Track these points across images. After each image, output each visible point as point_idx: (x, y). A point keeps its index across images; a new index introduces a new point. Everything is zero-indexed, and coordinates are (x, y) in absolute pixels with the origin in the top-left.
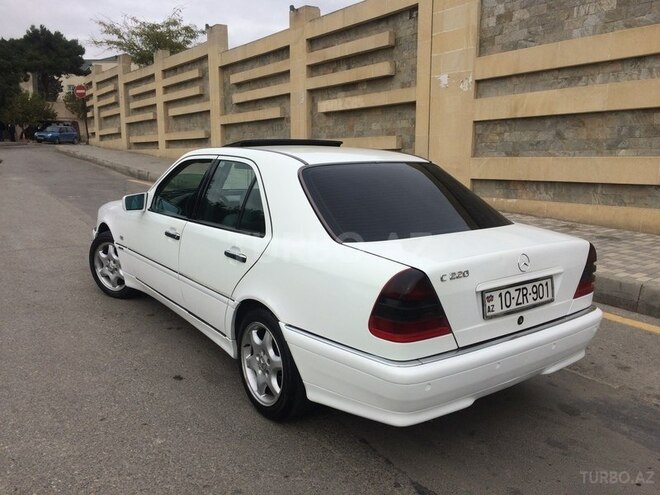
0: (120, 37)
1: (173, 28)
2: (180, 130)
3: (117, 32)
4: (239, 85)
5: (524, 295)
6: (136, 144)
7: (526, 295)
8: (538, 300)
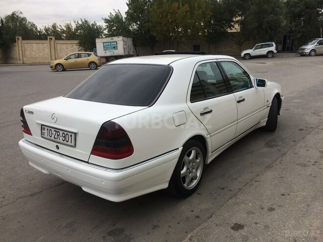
7: (59, 135)
8: (65, 142)
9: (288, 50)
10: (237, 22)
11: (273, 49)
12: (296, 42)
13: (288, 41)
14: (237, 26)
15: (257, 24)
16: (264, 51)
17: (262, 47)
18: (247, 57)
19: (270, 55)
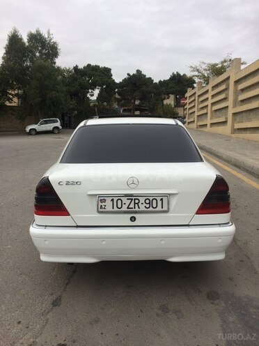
0: (199, 72)
1: (225, 64)
2: (216, 117)
3: (198, 70)
4: (243, 90)
5: (135, 203)
6: (200, 126)
7: (138, 204)
8: (151, 209)
9: (67, 127)
10: (16, 95)
11: (58, 124)
12: (73, 119)
13: (66, 118)
14: (15, 100)
15: (40, 99)
16: (50, 127)
17: (46, 122)
18: (33, 133)
19: (56, 131)
